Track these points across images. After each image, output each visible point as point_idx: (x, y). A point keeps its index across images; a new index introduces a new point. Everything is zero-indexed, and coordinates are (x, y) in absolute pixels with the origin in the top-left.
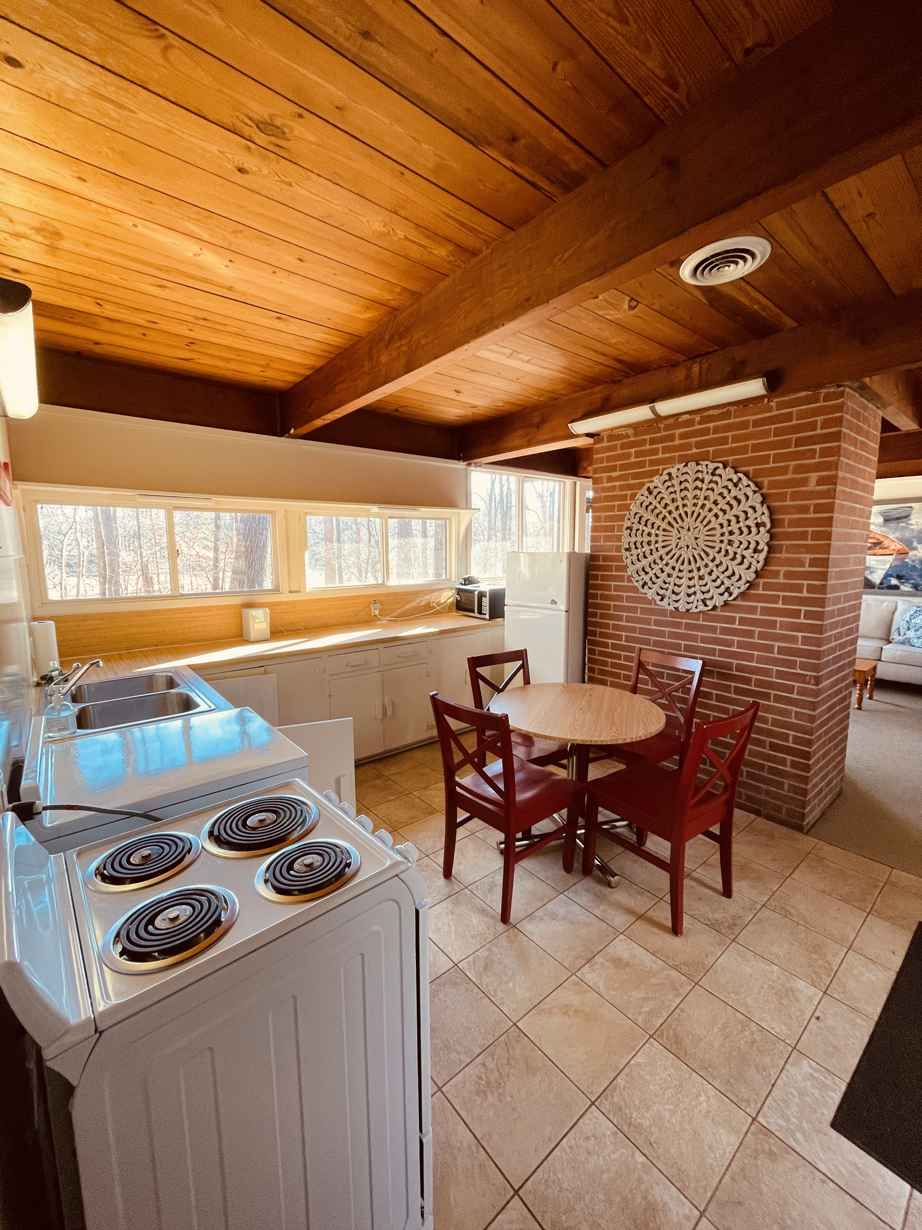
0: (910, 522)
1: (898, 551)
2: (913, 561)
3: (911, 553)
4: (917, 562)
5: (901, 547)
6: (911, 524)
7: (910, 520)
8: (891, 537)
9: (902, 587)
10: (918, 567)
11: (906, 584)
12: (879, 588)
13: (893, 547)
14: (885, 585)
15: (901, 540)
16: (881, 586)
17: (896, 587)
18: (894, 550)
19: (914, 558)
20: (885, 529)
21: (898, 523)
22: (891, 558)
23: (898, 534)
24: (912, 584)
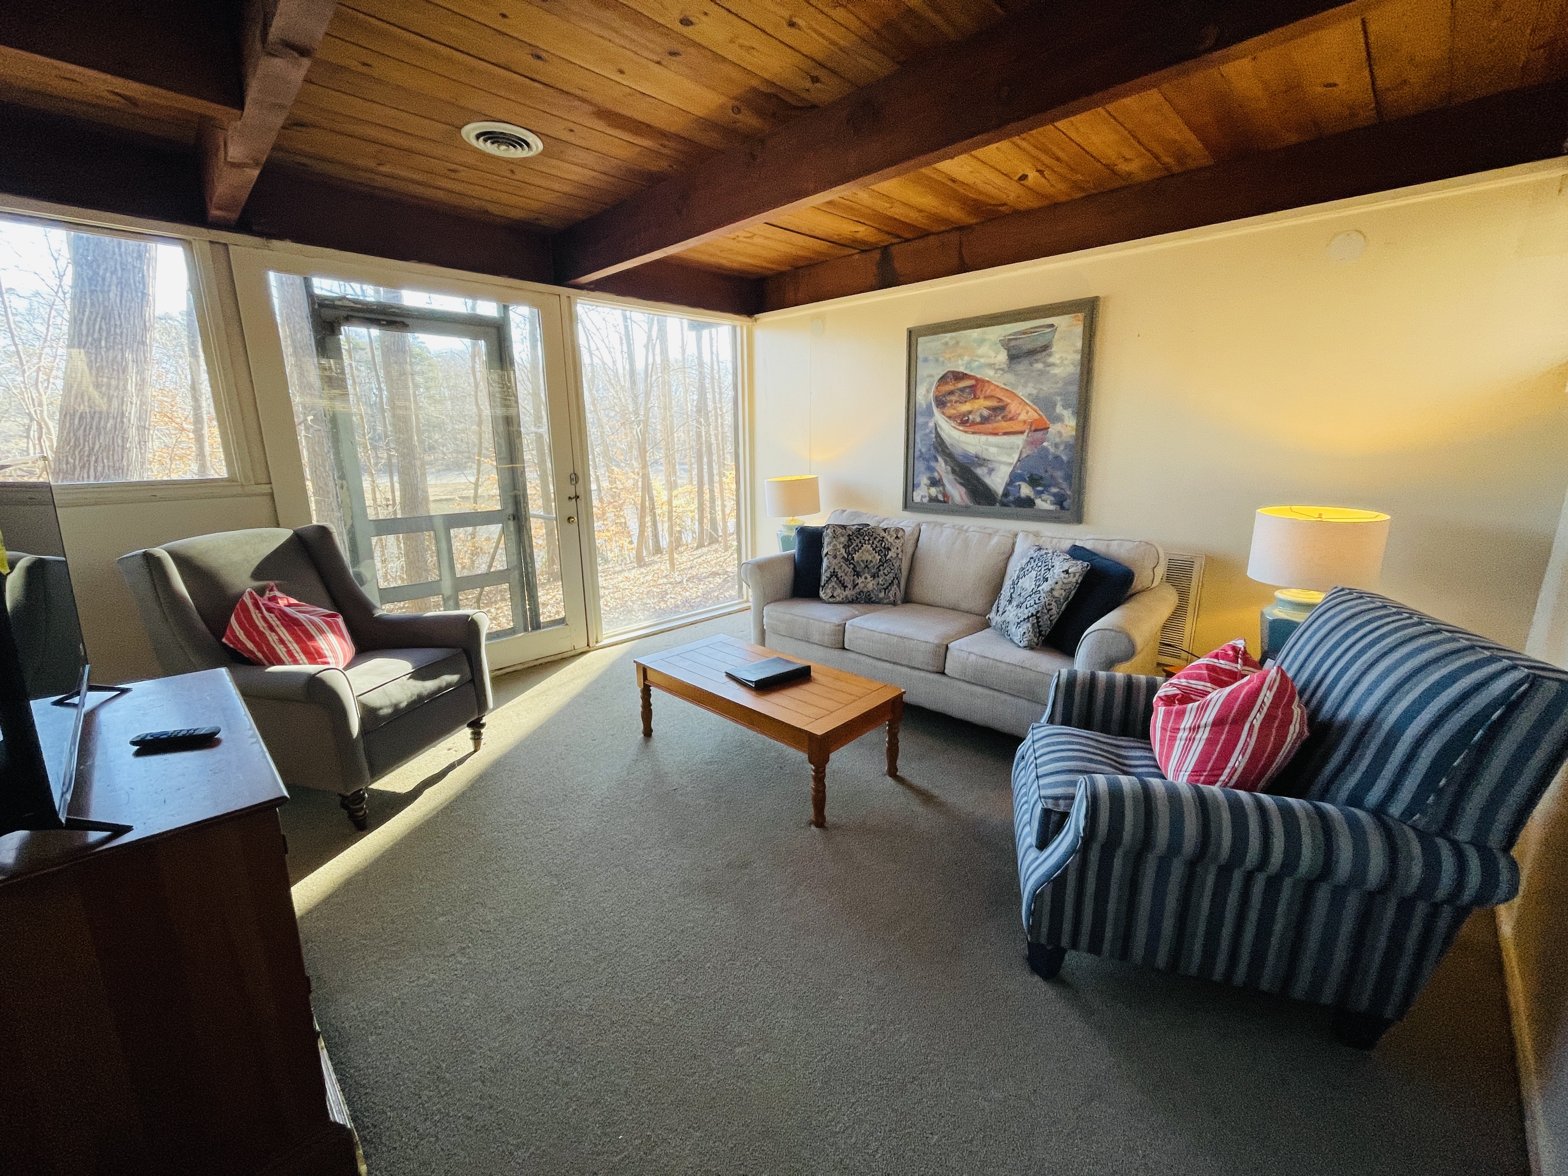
0: (1051, 360)
1: (1031, 424)
2: (1056, 446)
3: (1054, 429)
4: (1062, 447)
5: (1036, 416)
6: (1053, 365)
8: (1020, 394)
9: (1038, 502)
10: (1065, 458)
11: (1045, 496)
12: (1004, 505)
13: (1023, 417)
14: (1011, 498)
15: (1036, 400)
16: (1005, 500)
17: (1029, 503)
18: (1025, 422)
19: (1057, 440)
20: (1010, 377)
21: (1031, 364)
22: (1019, 441)
23: (1031, 389)
24: (1054, 495)
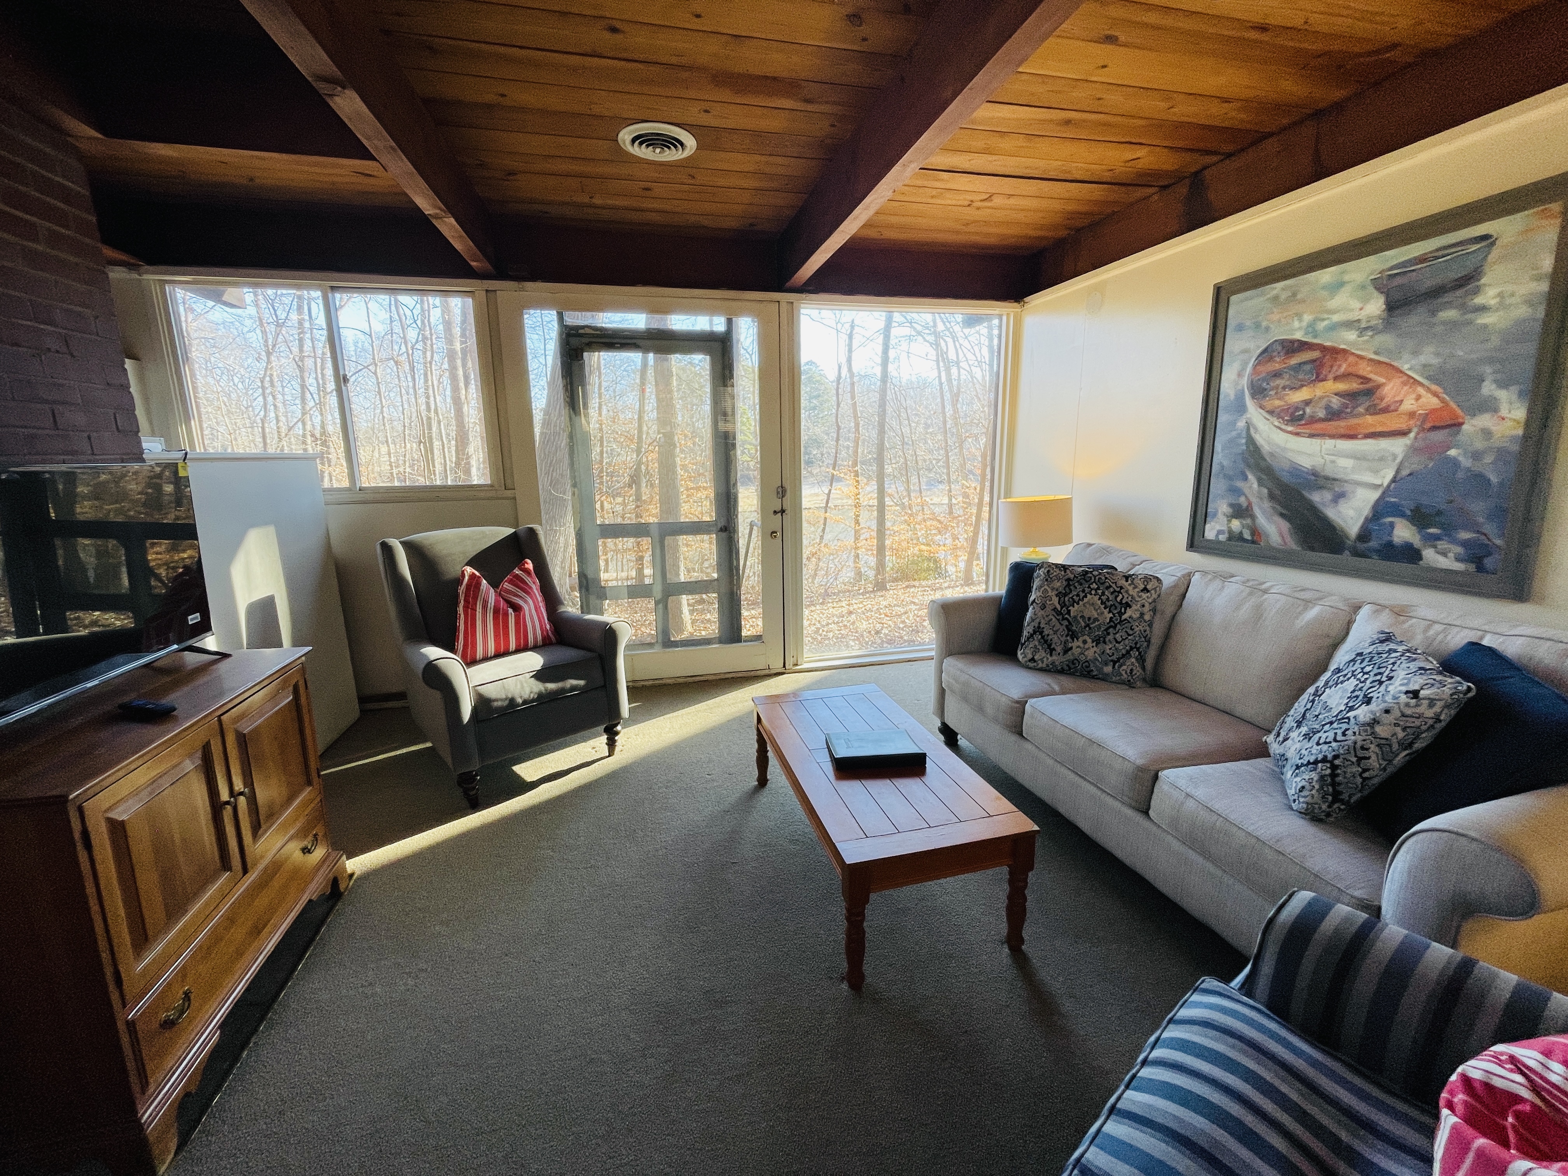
0: (1479, 300)
1: (1425, 417)
2: (1477, 456)
3: (1471, 426)
4: (1489, 459)
5: (1434, 402)
6: (1483, 309)
7: (1477, 291)
8: (1405, 367)
9: (1429, 555)
10: (1494, 479)
11: (1442, 545)
12: (1356, 553)
13: (1409, 404)
14: (1373, 544)
15: (1437, 376)
16: (1361, 546)
17: (1411, 554)
18: (1412, 415)
19: (1479, 445)
20: (1387, 340)
21: (1433, 313)
22: (1398, 447)
23: (1429, 356)
